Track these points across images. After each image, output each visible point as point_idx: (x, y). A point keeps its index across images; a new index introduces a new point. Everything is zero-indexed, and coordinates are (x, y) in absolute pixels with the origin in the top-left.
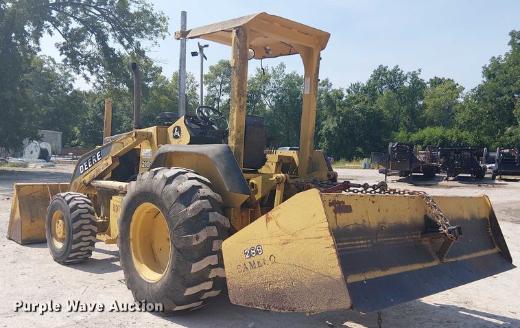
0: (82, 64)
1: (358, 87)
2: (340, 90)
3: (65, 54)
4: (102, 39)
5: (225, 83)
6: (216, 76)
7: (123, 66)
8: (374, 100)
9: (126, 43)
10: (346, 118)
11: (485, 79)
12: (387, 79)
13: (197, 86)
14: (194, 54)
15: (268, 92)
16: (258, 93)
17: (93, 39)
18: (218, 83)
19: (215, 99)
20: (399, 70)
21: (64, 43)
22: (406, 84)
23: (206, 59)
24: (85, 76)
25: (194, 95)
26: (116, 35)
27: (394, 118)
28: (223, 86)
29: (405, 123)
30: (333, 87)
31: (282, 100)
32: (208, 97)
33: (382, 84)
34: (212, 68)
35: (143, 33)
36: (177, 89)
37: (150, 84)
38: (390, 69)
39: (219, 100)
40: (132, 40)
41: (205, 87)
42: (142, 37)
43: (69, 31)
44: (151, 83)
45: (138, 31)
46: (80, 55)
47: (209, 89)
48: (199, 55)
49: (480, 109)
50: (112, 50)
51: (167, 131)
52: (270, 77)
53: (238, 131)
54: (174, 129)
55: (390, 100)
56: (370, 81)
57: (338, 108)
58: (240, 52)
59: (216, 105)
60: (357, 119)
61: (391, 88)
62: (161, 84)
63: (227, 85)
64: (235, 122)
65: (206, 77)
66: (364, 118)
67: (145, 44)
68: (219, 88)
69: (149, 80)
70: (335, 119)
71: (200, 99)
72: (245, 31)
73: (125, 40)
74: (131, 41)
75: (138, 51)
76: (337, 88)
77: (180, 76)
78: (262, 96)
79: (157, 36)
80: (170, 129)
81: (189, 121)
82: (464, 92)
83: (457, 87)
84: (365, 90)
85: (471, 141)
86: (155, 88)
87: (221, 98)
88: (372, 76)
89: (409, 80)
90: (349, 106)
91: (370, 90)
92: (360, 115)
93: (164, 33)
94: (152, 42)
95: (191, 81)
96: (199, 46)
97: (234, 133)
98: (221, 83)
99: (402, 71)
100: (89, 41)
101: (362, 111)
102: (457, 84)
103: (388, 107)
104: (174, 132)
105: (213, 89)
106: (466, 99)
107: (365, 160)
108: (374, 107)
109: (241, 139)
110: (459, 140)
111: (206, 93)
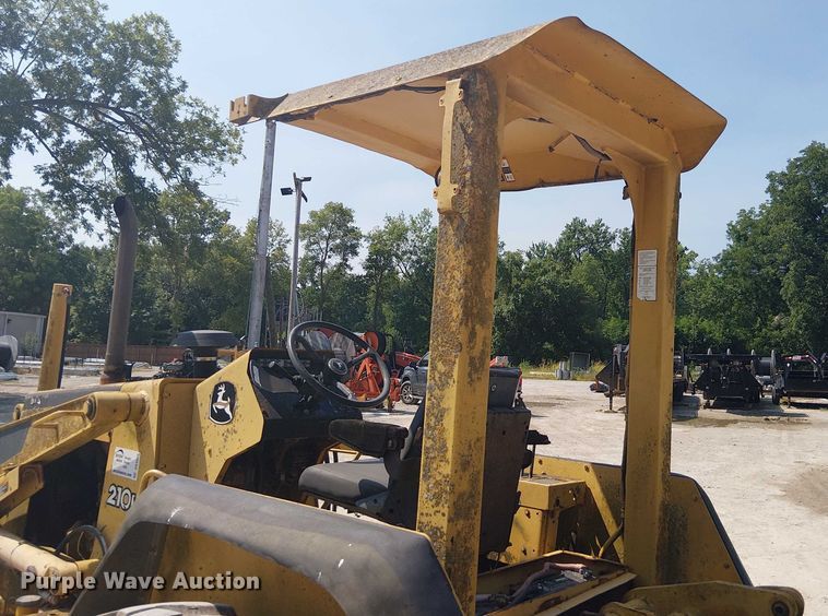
0: (83, 201)
1: (544, 249)
2: (518, 254)
3: (52, 183)
4: (123, 162)
5: (334, 238)
6: (321, 226)
7: (157, 207)
8: (569, 269)
9: (166, 168)
10: (528, 295)
11: (731, 243)
12: (586, 239)
13: (288, 241)
14: (286, 192)
15: (404, 253)
16: (390, 254)
17: (108, 160)
18: (323, 237)
19: (317, 263)
20: (603, 225)
21: (53, 166)
22: (615, 247)
23: (306, 200)
24: (84, 222)
25: (281, 255)
26: (149, 156)
27: (600, 298)
28: (331, 243)
29: (615, 306)
30: (506, 249)
31: (426, 266)
32: (306, 259)
33: (580, 246)
34: (313, 214)
35: (198, 154)
36: (253, 245)
37: (208, 238)
38: (590, 223)
39: (323, 264)
40: (178, 164)
41: (302, 244)
42: (196, 161)
43: (63, 146)
44: (210, 236)
45: (189, 150)
46: (79, 186)
47: (307, 247)
48: (294, 193)
49: (729, 287)
50: (141, 181)
51: (193, 392)
52: (407, 230)
53: (463, 464)
54: (216, 390)
55: (593, 269)
56: (561, 240)
57: (515, 281)
58: (475, 159)
59: (318, 272)
60: (545, 298)
61: (593, 251)
62: (227, 238)
63: (338, 241)
64: (449, 422)
65: (305, 228)
66: (555, 297)
67: (200, 171)
68: (323, 245)
69: (207, 232)
70: (511, 298)
71: (292, 262)
72: (492, 86)
73: (165, 164)
74: (174, 166)
75: (186, 182)
76: (513, 250)
77: (258, 227)
78: (394, 259)
79: (222, 159)
80: (205, 387)
81: (265, 370)
82: (698, 260)
83: (686, 252)
84: (555, 254)
85: (718, 336)
86: (215, 243)
87: (327, 261)
88: (564, 233)
89: (618, 240)
90: (532, 278)
91: (562, 254)
92: (549, 291)
93: (234, 156)
94: (213, 168)
95: (278, 234)
96: (296, 179)
97: (447, 469)
98: (328, 239)
99: (607, 228)
100: (101, 164)
101: (552, 286)
102: (686, 249)
103: (590, 281)
104: (215, 398)
105: (315, 247)
106: (701, 271)
107: (561, 366)
108: (570, 281)
109: (472, 496)
110: (701, 333)
111: (302, 253)
